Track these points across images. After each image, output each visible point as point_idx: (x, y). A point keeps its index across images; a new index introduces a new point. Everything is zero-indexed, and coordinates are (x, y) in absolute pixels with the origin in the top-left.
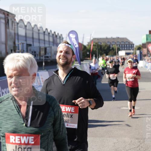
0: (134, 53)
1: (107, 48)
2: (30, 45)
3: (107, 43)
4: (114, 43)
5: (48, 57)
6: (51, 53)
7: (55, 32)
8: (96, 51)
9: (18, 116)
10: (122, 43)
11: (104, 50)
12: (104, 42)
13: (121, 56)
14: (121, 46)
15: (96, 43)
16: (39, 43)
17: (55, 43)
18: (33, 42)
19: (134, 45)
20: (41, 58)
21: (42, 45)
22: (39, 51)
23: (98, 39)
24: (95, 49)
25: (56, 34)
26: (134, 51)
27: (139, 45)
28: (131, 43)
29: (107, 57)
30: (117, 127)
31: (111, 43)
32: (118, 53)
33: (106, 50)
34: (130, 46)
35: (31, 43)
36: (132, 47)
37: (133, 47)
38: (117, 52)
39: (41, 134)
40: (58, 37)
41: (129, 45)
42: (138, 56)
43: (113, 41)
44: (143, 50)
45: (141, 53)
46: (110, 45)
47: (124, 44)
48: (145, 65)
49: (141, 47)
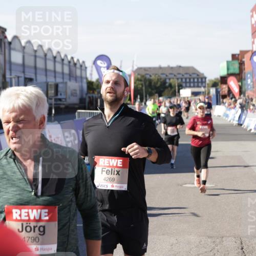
0: (207, 93)
1: (161, 85)
2: (31, 80)
3: (160, 75)
4: (173, 76)
5: (60, 100)
6: (66, 92)
7: (72, 58)
8: (142, 89)
10: (186, 76)
11: (156, 88)
12: (156, 74)
13: (184, 98)
14: (184, 80)
15: (143, 76)
16: (46, 75)
17: (73, 77)
18: (36, 74)
19: (205, 78)
20: (49, 101)
21: (51, 80)
22: (45, 89)
23: (145, 69)
24: (141, 86)
25: (75, 60)
26: (206, 89)
27: (215, 79)
28: (201, 76)
29: (161, 99)
30: (176, 217)
31: (167, 76)
32: (179, 92)
33: (159, 87)
34: (200, 80)
35: (33, 76)
37: (205, 82)
38: (177, 91)
39: (58, 205)
40: (78, 66)
41: (198, 79)
42: (212, 97)
43: (171, 72)
44: (221, 87)
45: (217, 92)
46: (165, 79)
47: (190, 77)
48: (225, 113)
49: (217, 81)
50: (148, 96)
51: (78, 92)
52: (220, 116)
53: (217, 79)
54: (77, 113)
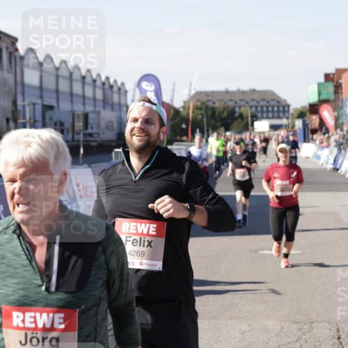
0: (290, 126)
1: (228, 115)
2: (51, 108)
3: (227, 102)
4: (244, 103)
5: (91, 135)
6: (98, 125)
7: (108, 78)
8: (202, 121)
9: (30, 268)
10: (262, 103)
11: (222, 119)
12: (222, 101)
14: (259, 109)
15: (203, 103)
16: (72, 102)
18: (58, 100)
19: (289, 106)
20: (76, 137)
21: (79, 108)
22: (71, 121)
23: (207, 94)
24: (200, 117)
25: (112, 81)
26: (290, 121)
27: (302, 107)
28: (284, 103)
30: (249, 295)
31: (236, 103)
32: (252, 125)
33: (225, 118)
34: (281, 109)
35: (54, 103)
36: (284, 112)
37: (288, 111)
38: (250, 123)
39: (79, 308)
40: (115, 89)
41: (278, 107)
42: (298, 131)
43: (242, 98)
44: (309, 118)
45: (305, 125)
46: (234, 108)
47: (268, 104)
48: (315, 154)
49: (305, 111)
50: (210, 130)
51: (115, 125)
52: (308, 158)
53: (305, 107)
54: (113, 154)
